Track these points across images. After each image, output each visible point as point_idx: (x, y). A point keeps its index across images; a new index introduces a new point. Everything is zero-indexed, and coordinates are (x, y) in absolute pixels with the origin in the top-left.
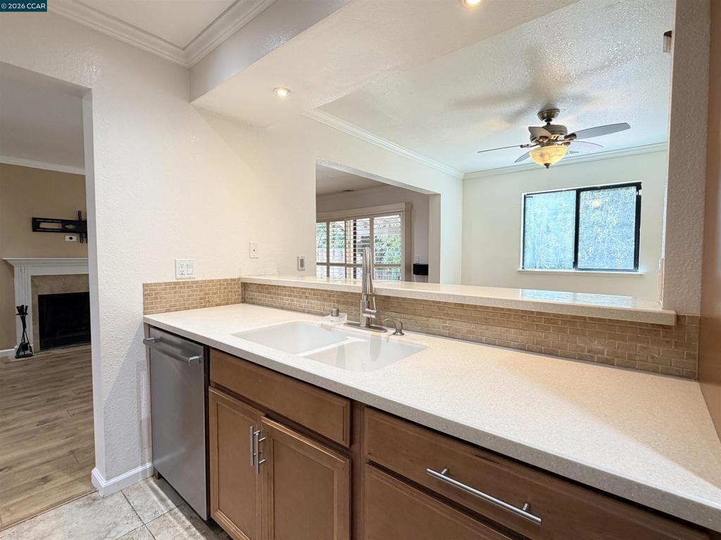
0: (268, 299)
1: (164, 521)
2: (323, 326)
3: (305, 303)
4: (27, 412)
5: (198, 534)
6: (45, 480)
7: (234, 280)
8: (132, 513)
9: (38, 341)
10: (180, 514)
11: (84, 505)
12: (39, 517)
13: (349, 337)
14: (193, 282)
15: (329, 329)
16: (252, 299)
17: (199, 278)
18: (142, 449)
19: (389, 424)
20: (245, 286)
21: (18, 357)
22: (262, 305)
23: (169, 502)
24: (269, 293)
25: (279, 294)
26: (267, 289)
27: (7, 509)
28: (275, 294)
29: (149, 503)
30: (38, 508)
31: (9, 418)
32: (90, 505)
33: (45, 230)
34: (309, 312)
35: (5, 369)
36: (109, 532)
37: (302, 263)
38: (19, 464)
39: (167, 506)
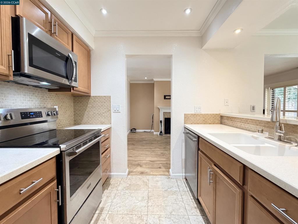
0: (231, 123)
1: (185, 193)
2: (253, 137)
3: (247, 126)
4: (159, 150)
5: (195, 203)
6: (160, 168)
7: (217, 114)
8: (177, 186)
9: (164, 131)
10: (190, 194)
11: (167, 178)
12: (157, 176)
13: (266, 144)
14: (201, 114)
15: (256, 138)
16: (224, 123)
17: (203, 113)
18: (182, 168)
19: (258, 179)
20: (222, 117)
21: (160, 135)
22: (228, 125)
23: (188, 188)
24: (232, 120)
25: (236, 121)
26: (231, 118)
27: (152, 171)
28: (234, 121)
29: (182, 186)
30: (158, 174)
31: (156, 150)
32: (168, 178)
33: (167, 99)
34: (249, 130)
35: (157, 137)
36: (171, 188)
37: (253, 108)
38: (156, 162)
39: (187, 189)
